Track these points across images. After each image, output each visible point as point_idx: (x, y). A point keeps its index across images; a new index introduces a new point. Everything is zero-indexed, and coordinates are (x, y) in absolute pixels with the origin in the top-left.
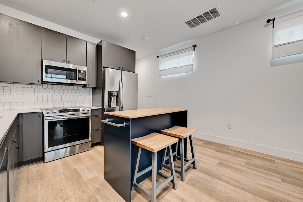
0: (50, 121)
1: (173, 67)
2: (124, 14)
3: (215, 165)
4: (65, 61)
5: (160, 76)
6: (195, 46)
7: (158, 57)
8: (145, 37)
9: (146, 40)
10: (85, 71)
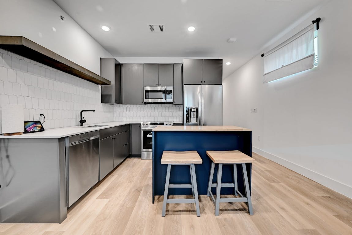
0: (145, 130)
1: (282, 66)
2: (191, 29)
3: (295, 229)
4: (158, 84)
5: (265, 82)
6: (318, 20)
7: (262, 55)
8: (229, 39)
9: (232, 42)
10: (171, 91)
